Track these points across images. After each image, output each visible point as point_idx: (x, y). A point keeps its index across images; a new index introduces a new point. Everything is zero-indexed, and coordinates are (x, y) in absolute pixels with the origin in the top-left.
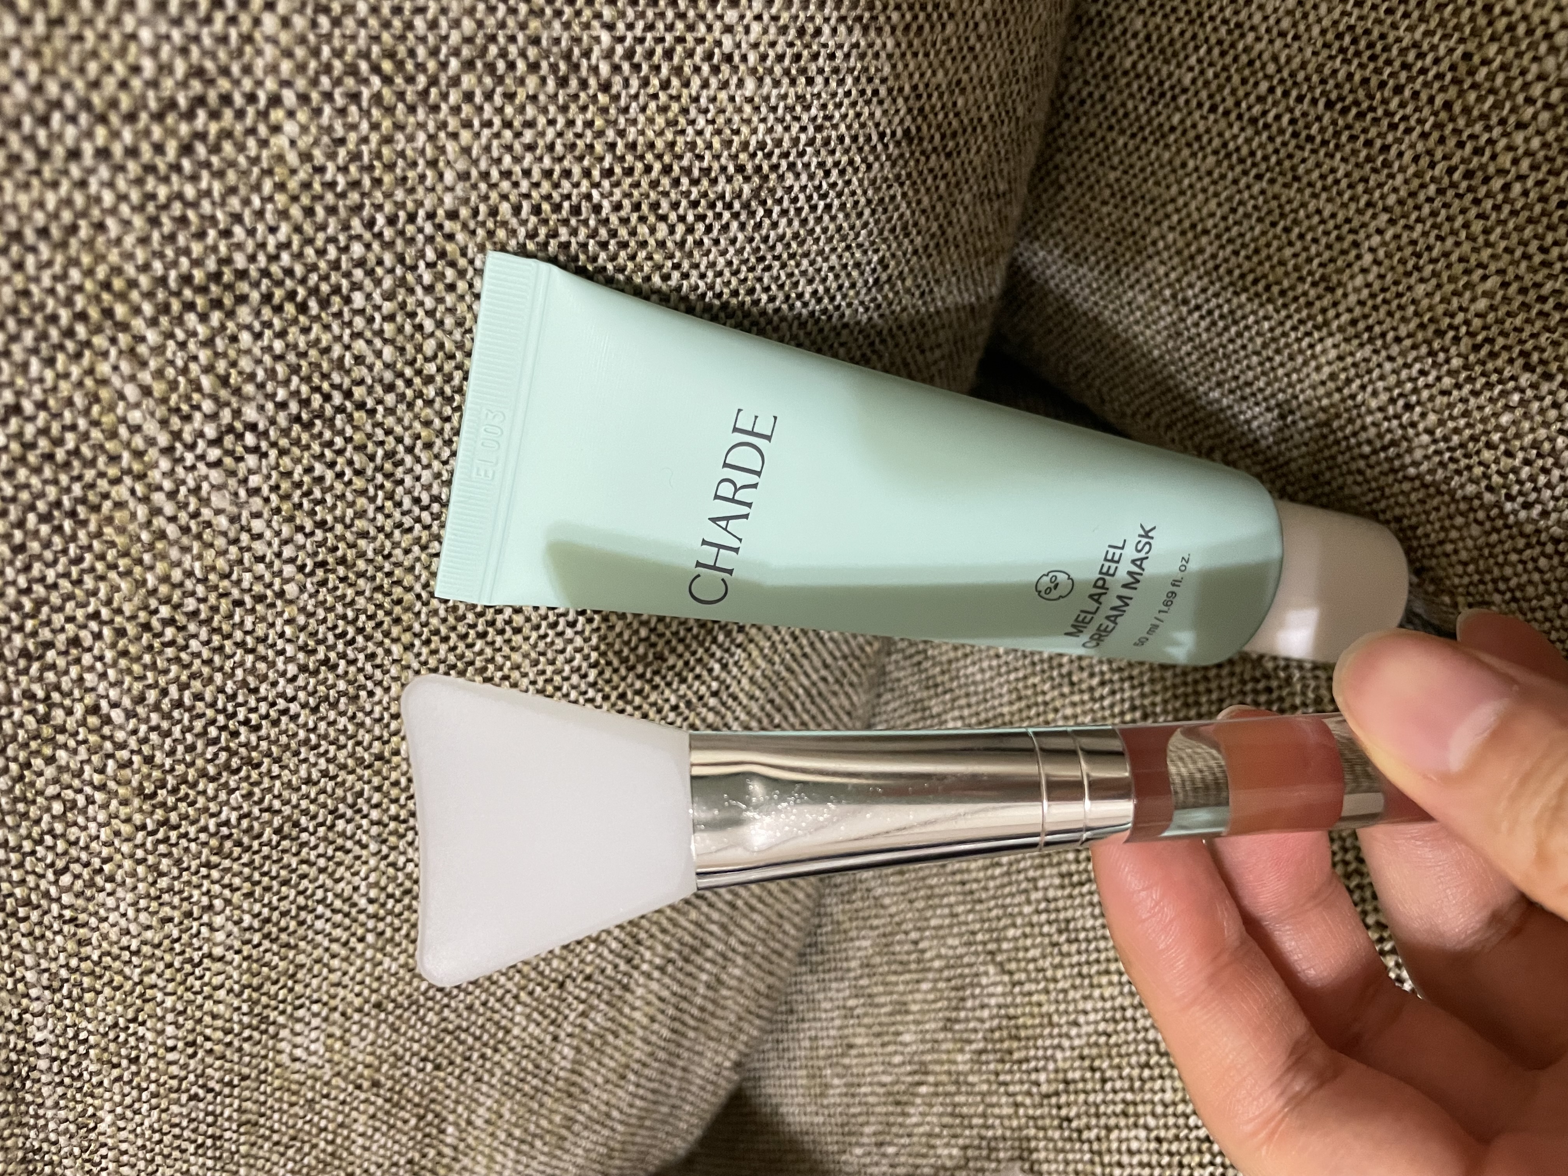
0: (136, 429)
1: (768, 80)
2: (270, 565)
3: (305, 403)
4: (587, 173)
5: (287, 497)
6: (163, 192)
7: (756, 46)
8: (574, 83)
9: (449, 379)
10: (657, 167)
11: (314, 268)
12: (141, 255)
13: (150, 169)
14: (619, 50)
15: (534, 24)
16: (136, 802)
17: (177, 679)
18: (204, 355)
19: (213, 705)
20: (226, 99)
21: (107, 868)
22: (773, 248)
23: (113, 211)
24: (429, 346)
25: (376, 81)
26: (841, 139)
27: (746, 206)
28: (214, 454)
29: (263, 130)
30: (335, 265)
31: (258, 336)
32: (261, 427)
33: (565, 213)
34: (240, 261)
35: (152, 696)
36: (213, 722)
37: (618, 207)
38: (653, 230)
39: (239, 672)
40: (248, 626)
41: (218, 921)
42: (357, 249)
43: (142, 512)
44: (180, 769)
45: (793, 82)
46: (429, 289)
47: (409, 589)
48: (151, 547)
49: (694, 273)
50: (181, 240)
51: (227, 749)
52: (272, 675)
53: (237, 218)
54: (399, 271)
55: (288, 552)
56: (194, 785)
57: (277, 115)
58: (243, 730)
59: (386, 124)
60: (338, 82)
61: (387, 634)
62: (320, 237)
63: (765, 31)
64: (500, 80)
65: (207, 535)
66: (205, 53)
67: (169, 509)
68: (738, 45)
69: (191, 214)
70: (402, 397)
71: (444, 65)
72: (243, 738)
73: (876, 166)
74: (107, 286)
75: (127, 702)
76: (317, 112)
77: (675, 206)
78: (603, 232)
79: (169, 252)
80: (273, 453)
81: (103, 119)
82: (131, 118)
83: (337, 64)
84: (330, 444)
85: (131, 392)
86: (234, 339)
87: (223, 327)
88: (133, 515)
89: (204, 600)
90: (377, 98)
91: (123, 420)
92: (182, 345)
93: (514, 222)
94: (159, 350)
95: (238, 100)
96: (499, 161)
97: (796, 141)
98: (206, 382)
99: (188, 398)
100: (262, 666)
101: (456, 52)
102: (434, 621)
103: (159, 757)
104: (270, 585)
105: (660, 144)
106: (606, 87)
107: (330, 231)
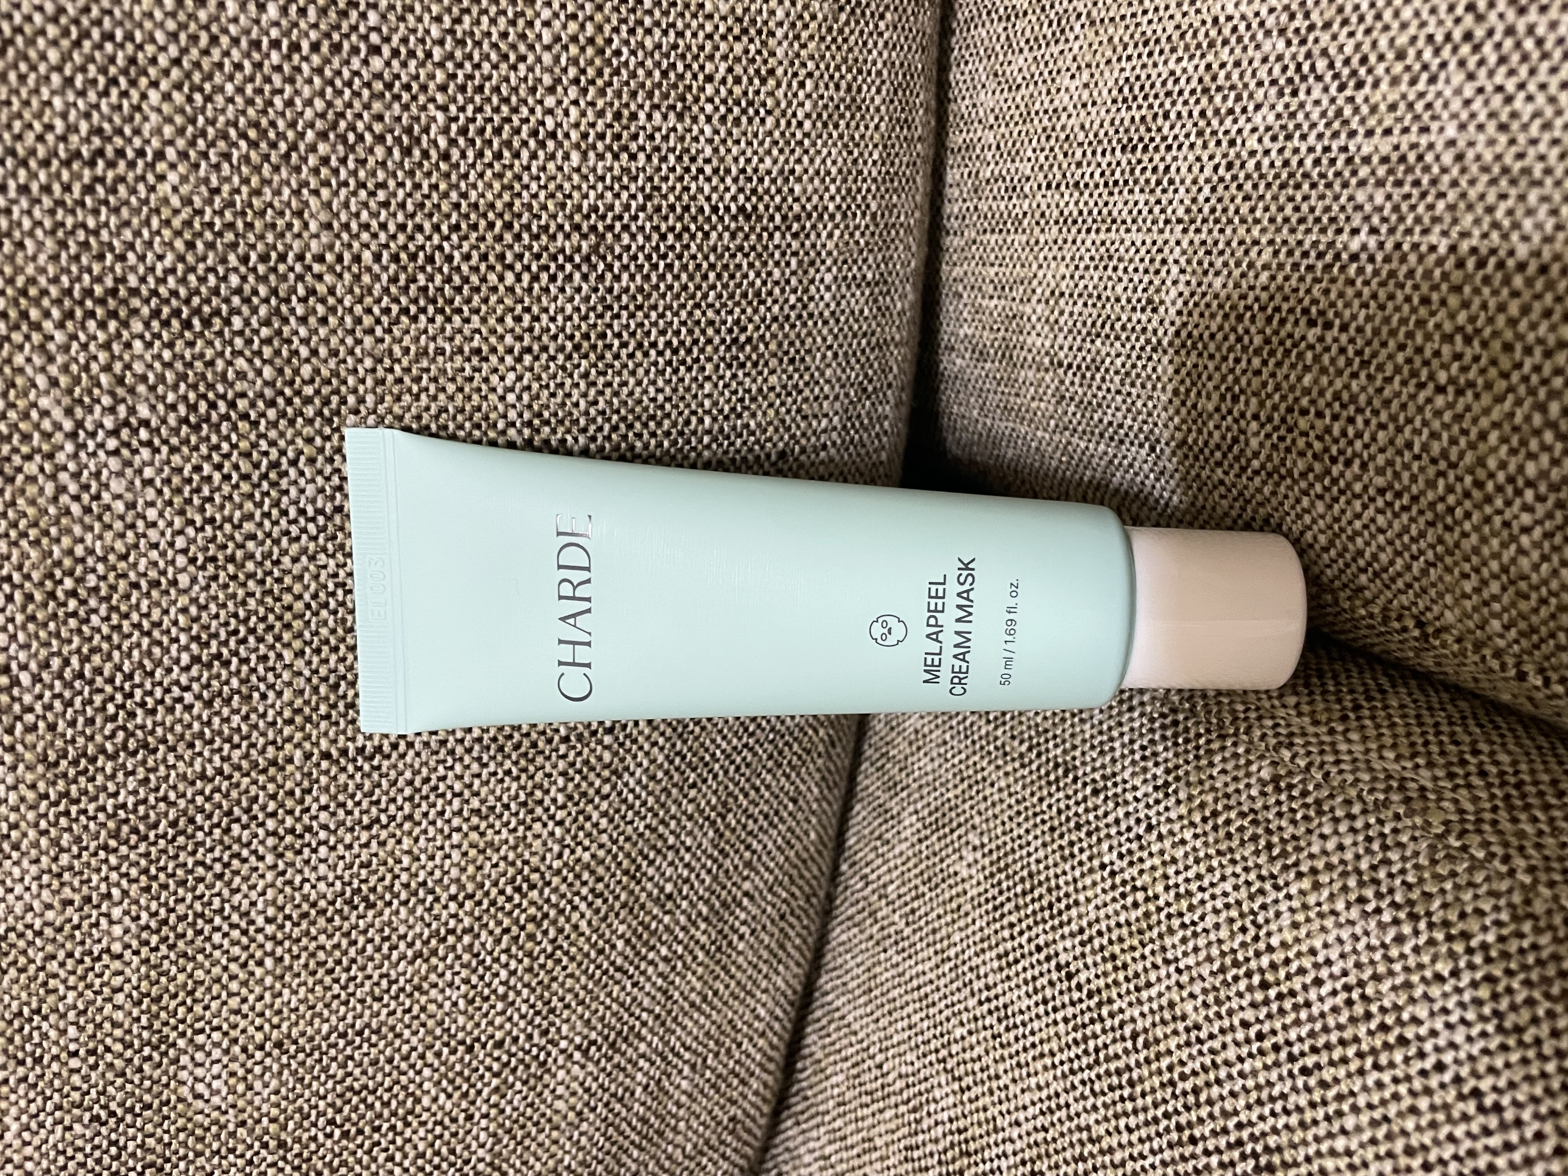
0: (45, 413)
1: (591, 155)
2: (163, 554)
3: (193, 408)
4: (437, 228)
5: (179, 491)
6: (69, 222)
7: (577, 125)
8: (417, 153)
9: (326, 402)
10: (499, 224)
11: (197, 292)
12: (51, 270)
13: (60, 203)
14: (454, 127)
15: (377, 106)
16: (40, 769)
17: (79, 651)
18: (103, 357)
19: (111, 681)
20: (120, 153)
21: (13, 834)
22: (619, 298)
23: (31, 234)
24: (306, 371)
25: (243, 144)
26: (672, 208)
27: (587, 259)
28: (112, 444)
29: (151, 179)
30: (216, 292)
31: (149, 345)
32: (154, 423)
33: (420, 261)
34: (133, 281)
35: (56, 663)
36: (112, 699)
37: (467, 257)
38: (501, 278)
39: (136, 653)
40: (144, 609)
41: (116, 913)
42: (234, 280)
43: (50, 488)
44: (81, 741)
45: (616, 157)
46: (303, 320)
47: (299, 597)
48: (57, 522)
49: (544, 317)
50: (84, 260)
51: (124, 728)
52: (166, 660)
53: (131, 246)
54: (273, 301)
55: (180, 542)
56: (93, 760)
57: (161, 167)
58: (139, 712)
59: (255, 181)
60: (212, 144)
61: (278, 638)
62: (201, 267)
63: (583, 114)
64: (352, 149)
65: (107, 518)
66: (102, 116)
67: (73, 488)
68: (559, 125)
69: (92, 240)
70: (283, 414)
71: (302, 135)
72: (139, 721)
73: (714, 235)
74: (24, 292)
75: (33, 666)
76: (197, 166)
77: (520, 257)
78: (457, 280)
79: (74, 269)
80: (165, 449)
81: (24, 163)
82: (45, 163)
83: (211, 131)
84: (217, 447)
85: (41, 381)
86: (128, 345)
87: (119, 335)
88: (42, 490)
89: (104, 578)
90: (247, 159)
91: (34, 405)
92: (85, 347)
93: (376, 268)
94: (66, 349)
95: (130, 154)
96: (357, 215)
97: (627, 207)
98: (104, 379)
99: (90, 393)
100: (157, 651)
101: (312, 125)
102: (324, 631)
103: (61, 725)
104: (164, 573)
105: (499, 205)
106: (445, 156)
107: (210, 262)
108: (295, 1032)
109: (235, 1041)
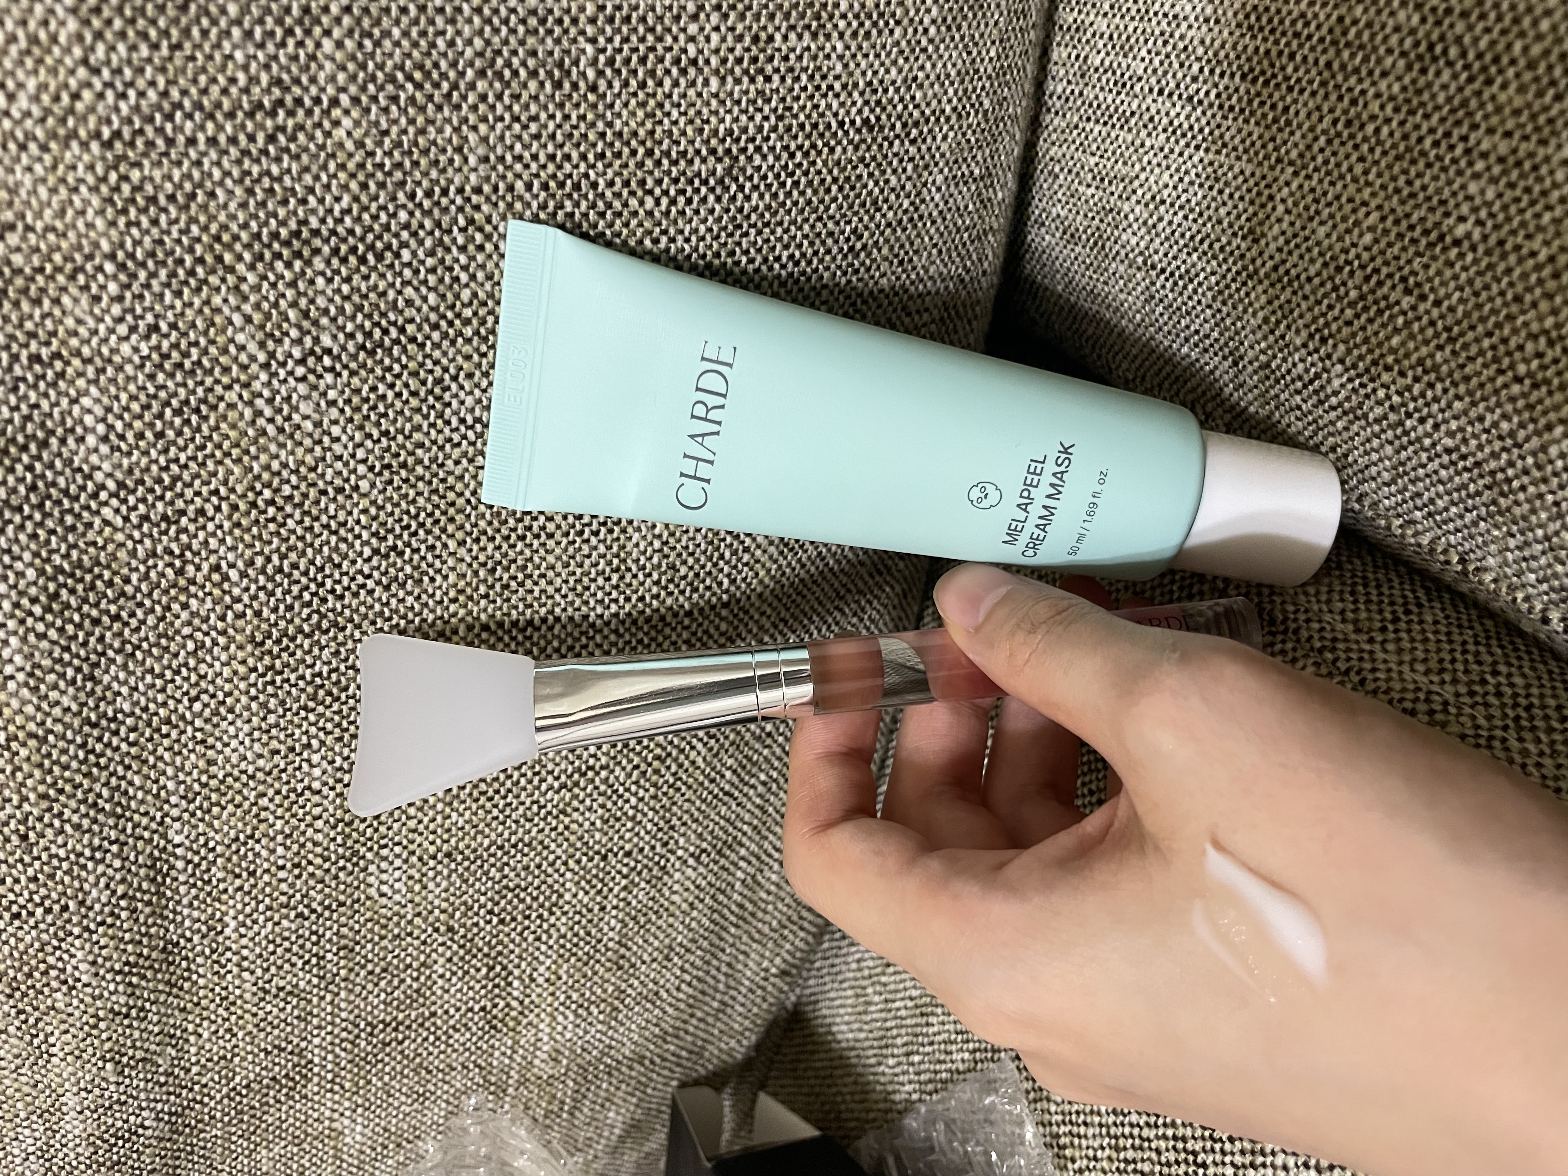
0: (242, 348)
1: (730, 79)
2: (346, 464)
3: (369, 335)
4: (583, 157)
5: (358, 409)
6: (255, 170)
7: (717, 51)
8: (567, 85)
9: (483, 322)
10: (641, 151)
11: (371, 229)
12: (241, 216)
13: (246, 153)
14: (602, 59)
15: (531, 41)
16: (249, 648)
17: (278, 550)
18: (290, 294)
19: (306, 573)
20: (299, 102)
21: (229, 700)
22: (748, 217)
23: (221, 183)
24: (466, 295)
25: (409, 86)
26: (802, 126)
27: (721, 182)
28: (300, 371)
29: (327, 124)
30: (387, 228)
31: (330, 281)
32: (335, 351)
33: (568, 188)
34: (314, 222)
35: (259, 561)
36: (307, 588)
37: (611, 184)
38: (642, 203)
39: (326, 549)
40: (332, 512)
41: (316, 758)
42: (403, 216)
43: (248, 413)
44: (282, 624)
45: (752, 80)
46: (463, 249)
47: (460, 495)
48: (255, 442)
49: (680, 238)
50: (270, 205)
51: (318, 612)
52: (351, 554)
53: (311, 190)
54: (437, 233)
55: (360, 454)
56: (293, 639)
57: (336, 113)
58: (330, 597)
59: (420, 120)
60: (381, 88)
61: (444, 530)
62: (374, 206)
63: (723, 40)
64: (508, 85)
65: (298, 436)
66: (281, 68)
67: (268, 412)
68: (701, 52)
69: (277, 187)
70: (445, 336)
71: (462, 74)
72: (330, 604)
73: (839, 149)
74: (218, 239)
75: (240, 564)
76: (367, 111)
77: (659, 182)
78: (601, 205)
79: (262, 215)
80: (345, 373)
81: (211, 116)
82: (231, 116)
83: (380, 75)
84: (390, 369)
85: (237, 319)
86: (312, 282)
87: (303, 273)
88: (242, 415)
89: (297, 488)
90: (412, 100)
91: (232, 340)
92: (274, 285)
93: (527, 196)
94: (257, 288)
95: (307, 102)
96: (512, 148)
97: (760, 129)
98: (292, 314)
99: (280, 327)
100: (343, 546)
101: (471, 64)
102: (482, 524)
103: (266, 612)
104: (347, 480)
105: (642, 132)
106: (593, 88)
107: (381, 201)
108: (461, 845)
109: (413, 853)
